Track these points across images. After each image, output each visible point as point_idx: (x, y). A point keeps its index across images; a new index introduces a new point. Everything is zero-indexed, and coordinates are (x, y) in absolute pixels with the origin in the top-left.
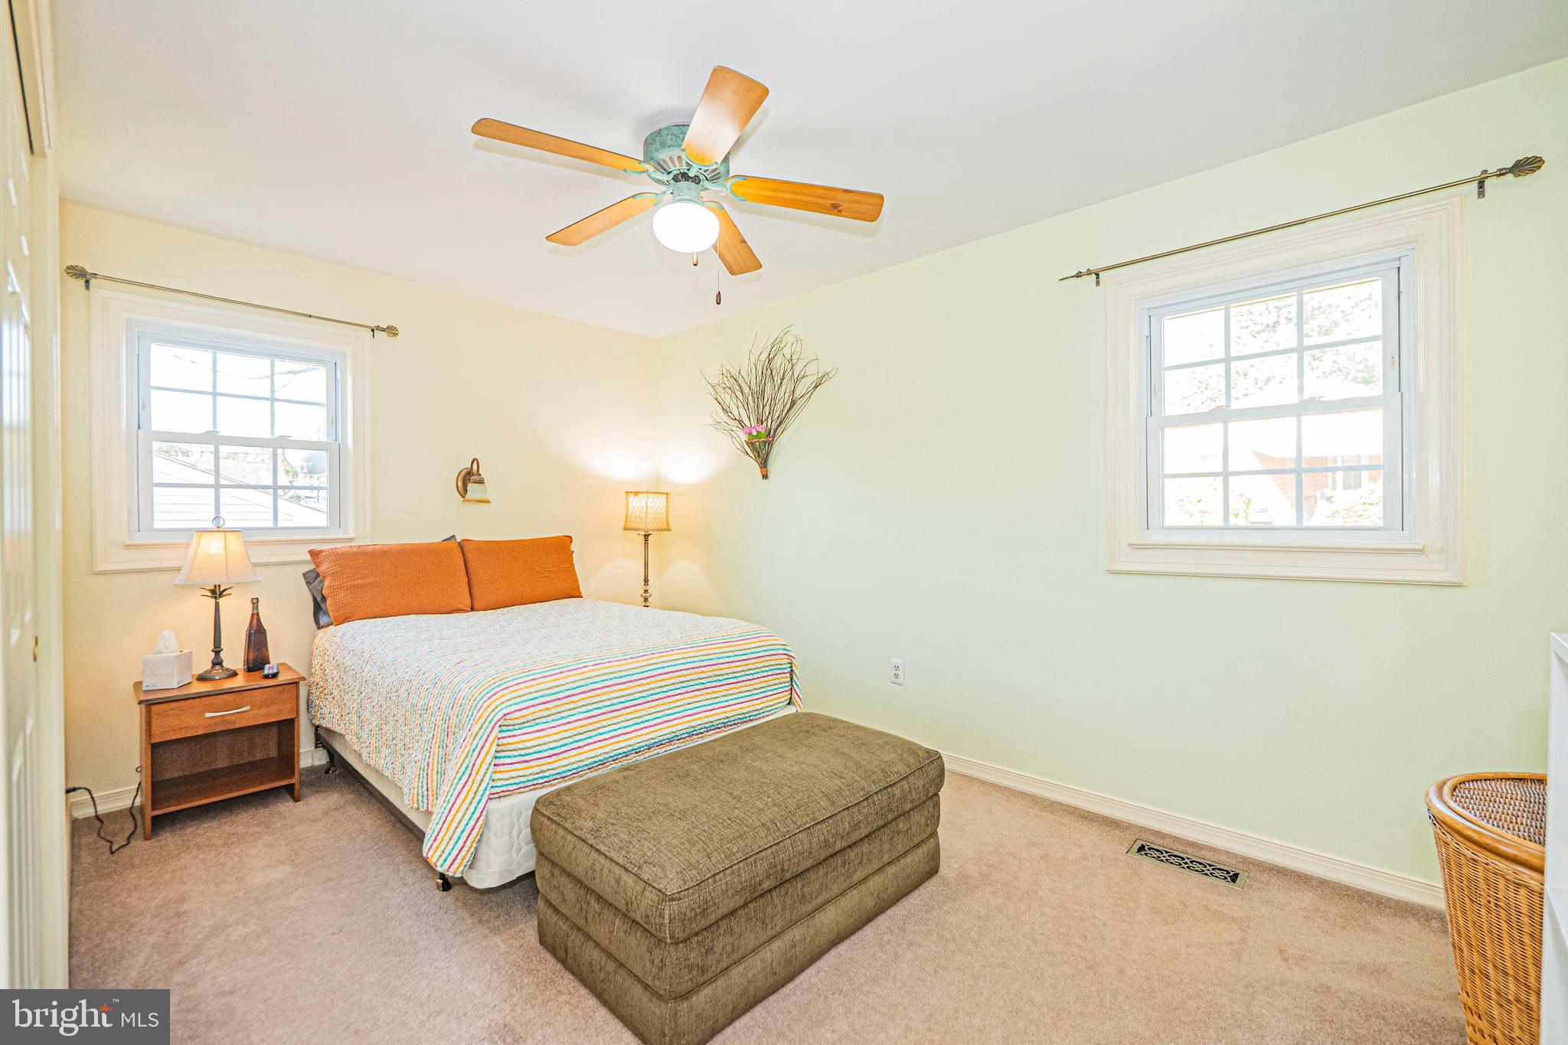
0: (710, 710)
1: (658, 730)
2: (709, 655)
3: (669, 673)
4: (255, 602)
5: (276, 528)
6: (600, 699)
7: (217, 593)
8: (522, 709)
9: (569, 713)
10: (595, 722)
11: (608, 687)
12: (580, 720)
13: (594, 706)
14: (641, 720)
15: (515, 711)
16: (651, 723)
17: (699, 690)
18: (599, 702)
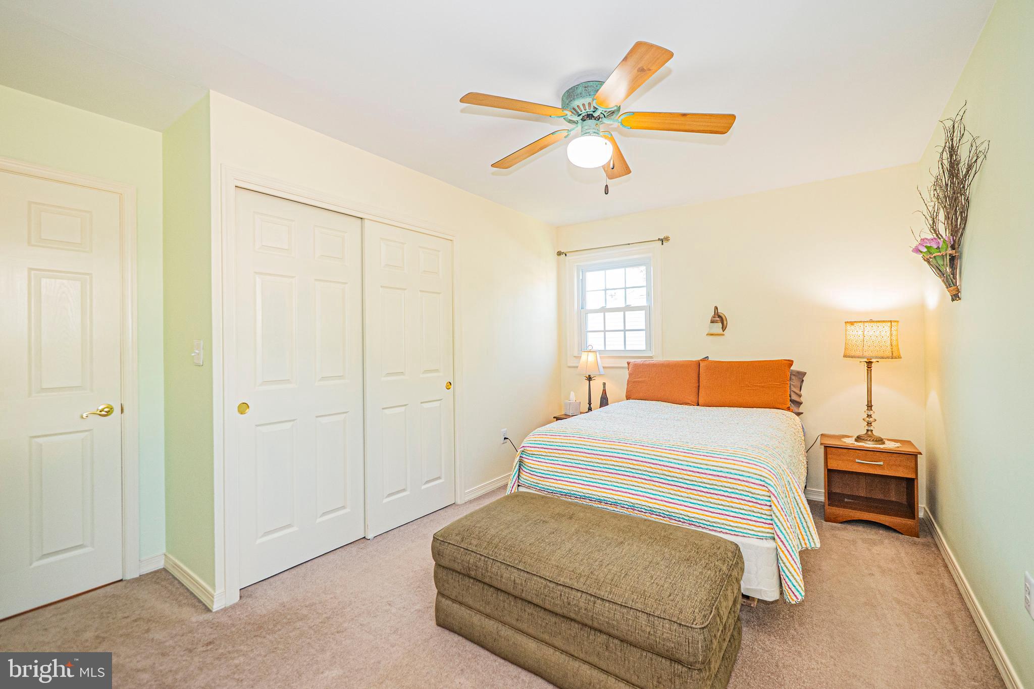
0: (651, 498)
1: (604, 492)
2: (661, 457)
3: (622, 458)
4: (604, 384)
5: (625, 351)
6: (573, 458)
7: (590, 379)
8: (533, 447)
9: (556, 459)
10: (568, 470)
11: (580, 452)
12: (560, 465)
13: (570, 460)
14: (595, 481)
15: (528, 447)
16: (601, 486)
17: (646, 480)
18: (572, 459)
